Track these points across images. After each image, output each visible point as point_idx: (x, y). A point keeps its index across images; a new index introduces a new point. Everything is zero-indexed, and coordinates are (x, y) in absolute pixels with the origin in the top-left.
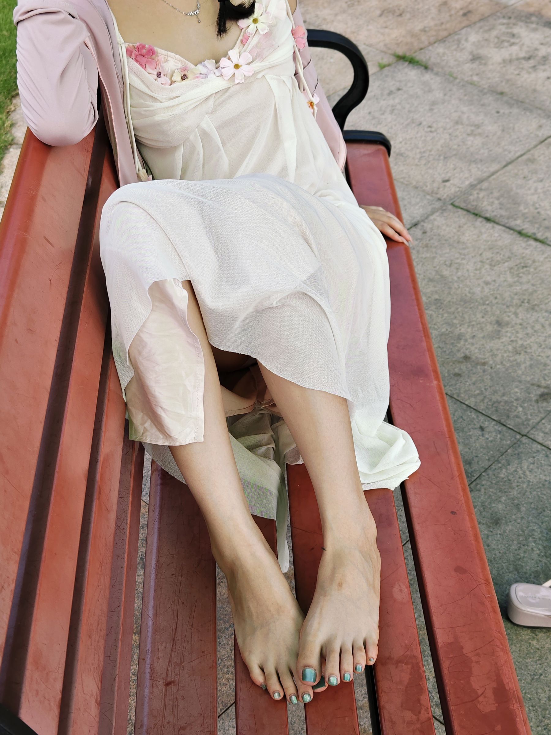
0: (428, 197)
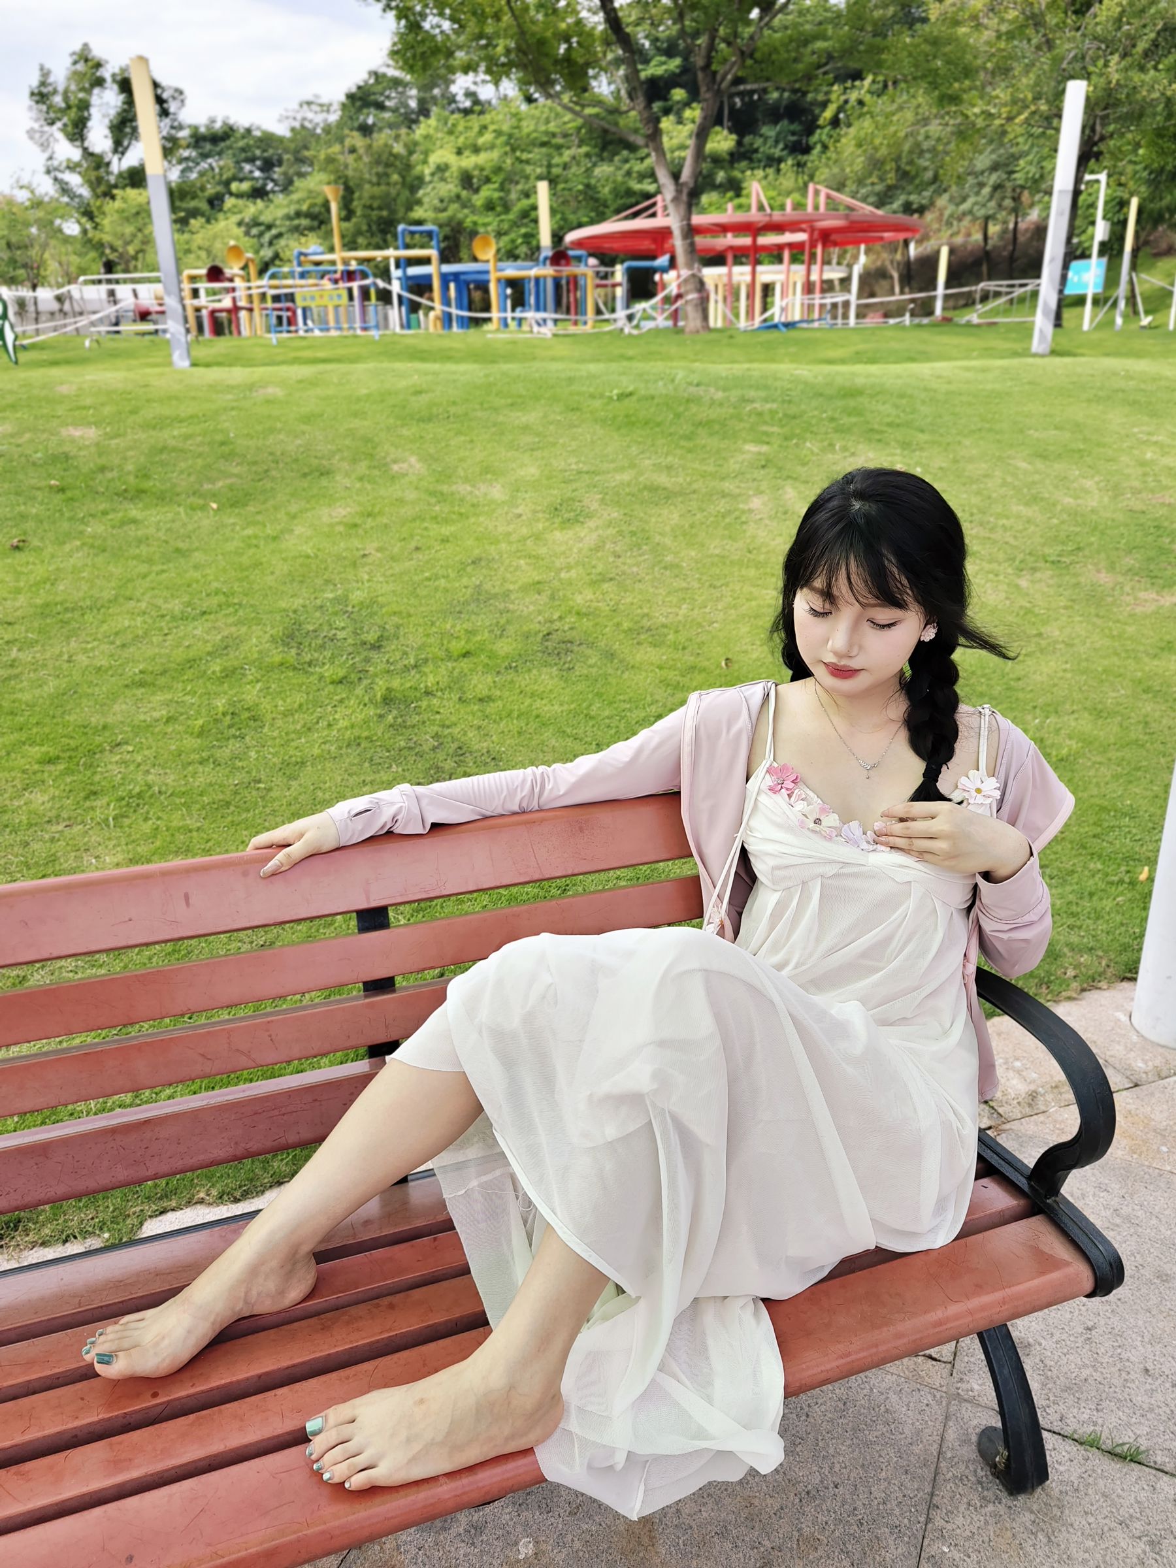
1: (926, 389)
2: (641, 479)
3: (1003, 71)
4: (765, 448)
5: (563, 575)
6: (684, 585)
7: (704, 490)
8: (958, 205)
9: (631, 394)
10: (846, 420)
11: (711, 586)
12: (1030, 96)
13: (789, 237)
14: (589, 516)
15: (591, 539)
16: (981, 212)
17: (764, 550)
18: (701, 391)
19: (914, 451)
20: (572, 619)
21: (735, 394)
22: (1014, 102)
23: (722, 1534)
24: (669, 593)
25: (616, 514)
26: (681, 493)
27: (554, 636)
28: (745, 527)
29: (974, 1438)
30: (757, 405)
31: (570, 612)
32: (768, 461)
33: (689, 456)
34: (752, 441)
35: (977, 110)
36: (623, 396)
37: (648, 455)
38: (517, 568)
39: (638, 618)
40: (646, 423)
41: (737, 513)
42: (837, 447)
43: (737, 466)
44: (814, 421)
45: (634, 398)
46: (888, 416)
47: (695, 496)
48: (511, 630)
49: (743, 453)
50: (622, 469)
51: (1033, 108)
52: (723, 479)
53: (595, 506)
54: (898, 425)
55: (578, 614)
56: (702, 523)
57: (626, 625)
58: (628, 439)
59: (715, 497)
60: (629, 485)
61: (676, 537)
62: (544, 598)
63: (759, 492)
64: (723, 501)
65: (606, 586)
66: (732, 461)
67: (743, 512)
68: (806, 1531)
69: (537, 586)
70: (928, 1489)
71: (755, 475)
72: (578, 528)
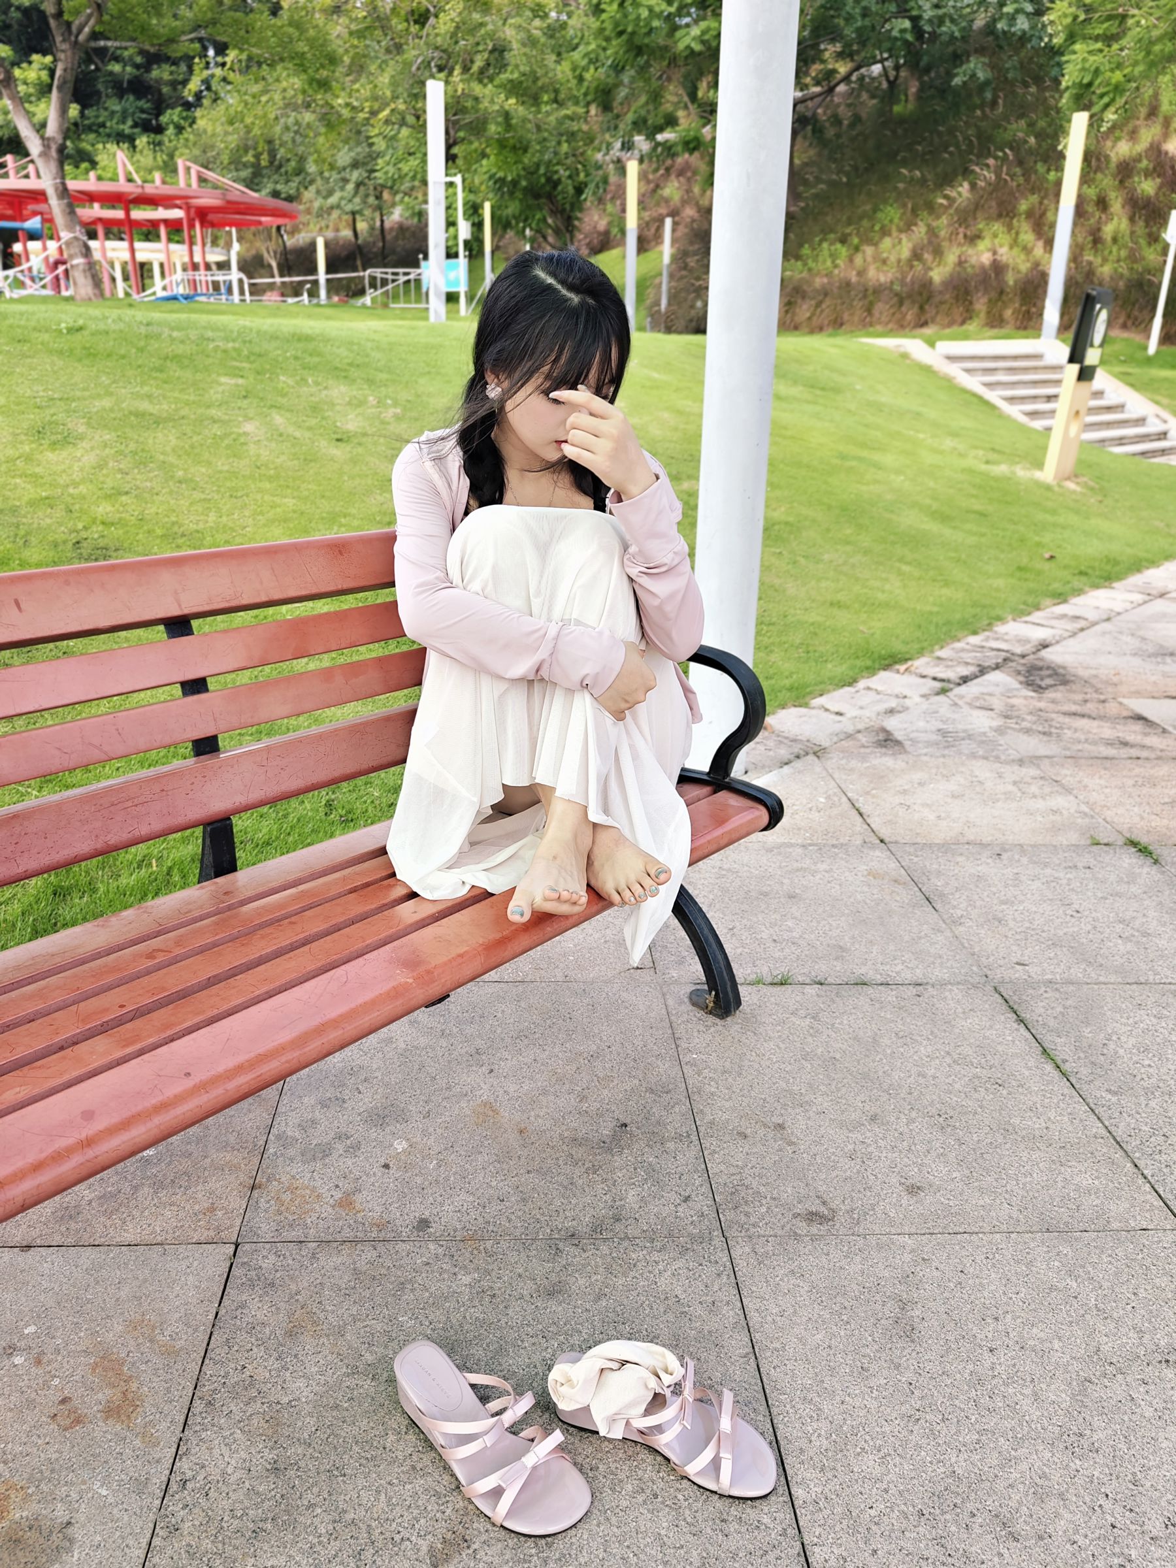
0: (975, 968)
1: (368, 340)
2: (124, 405)
3: (358, 68)
4: (240, 381)
5: (71, 490)
6: (203, 496)
7: (192, 416)
8: (326, 198)
9: (80, 329)
10: (308, 359)
11: (231, 496)
12: (388, 93)
13: (161, 213)
14: (81, 438)
15: (90, 459)
16: (349, 208)
17: (272, 466)
18: (155, 329)
19: (380, 387)
20: (101, 528)
21: (193, 334)
22: (375, 98)
23: (545, 1092)
24: (191, 504)
25: (108, 437)
26: (169, 419)
27: (84, 544)
28: (245, 447)
29: (686, 1000)
30: (221, 344)
31: (94, 522)
32: (247, 392)
33: (166, 386)
34: (226, 375)
35: (340, 101)
36: (70, 330)
37: (121, 384)
38: (16, 486)
39: (169, 525)
40: (109, 355)
41: (233, 436)
42: (310, 381)
43: (219, 396)
44: (280, 359)
45: (86, 333)
46: (347, 357)
47: (185, 421)
48: (33, 540)
49: (220, 384)
50: (99, 396)
51: (393, 106)
52: (209, 407)
53: (82, 429)
54: (358, 366)
55: (103, 523)
56: (202, 445)
57: (159, 532)
58: (95, 369)
59: (206, 423)
60: (112, 410)
61: (179, 456)
62: (59, 513)
63: (248, 419)
64: (216, 426)
65: (124, 498)
66: (212, 391)
67: (239, 435)
68: (601, 1075)
69: (49, 502)
70: (670, 1031)
71: (239, 404)
72: (70, 449)
